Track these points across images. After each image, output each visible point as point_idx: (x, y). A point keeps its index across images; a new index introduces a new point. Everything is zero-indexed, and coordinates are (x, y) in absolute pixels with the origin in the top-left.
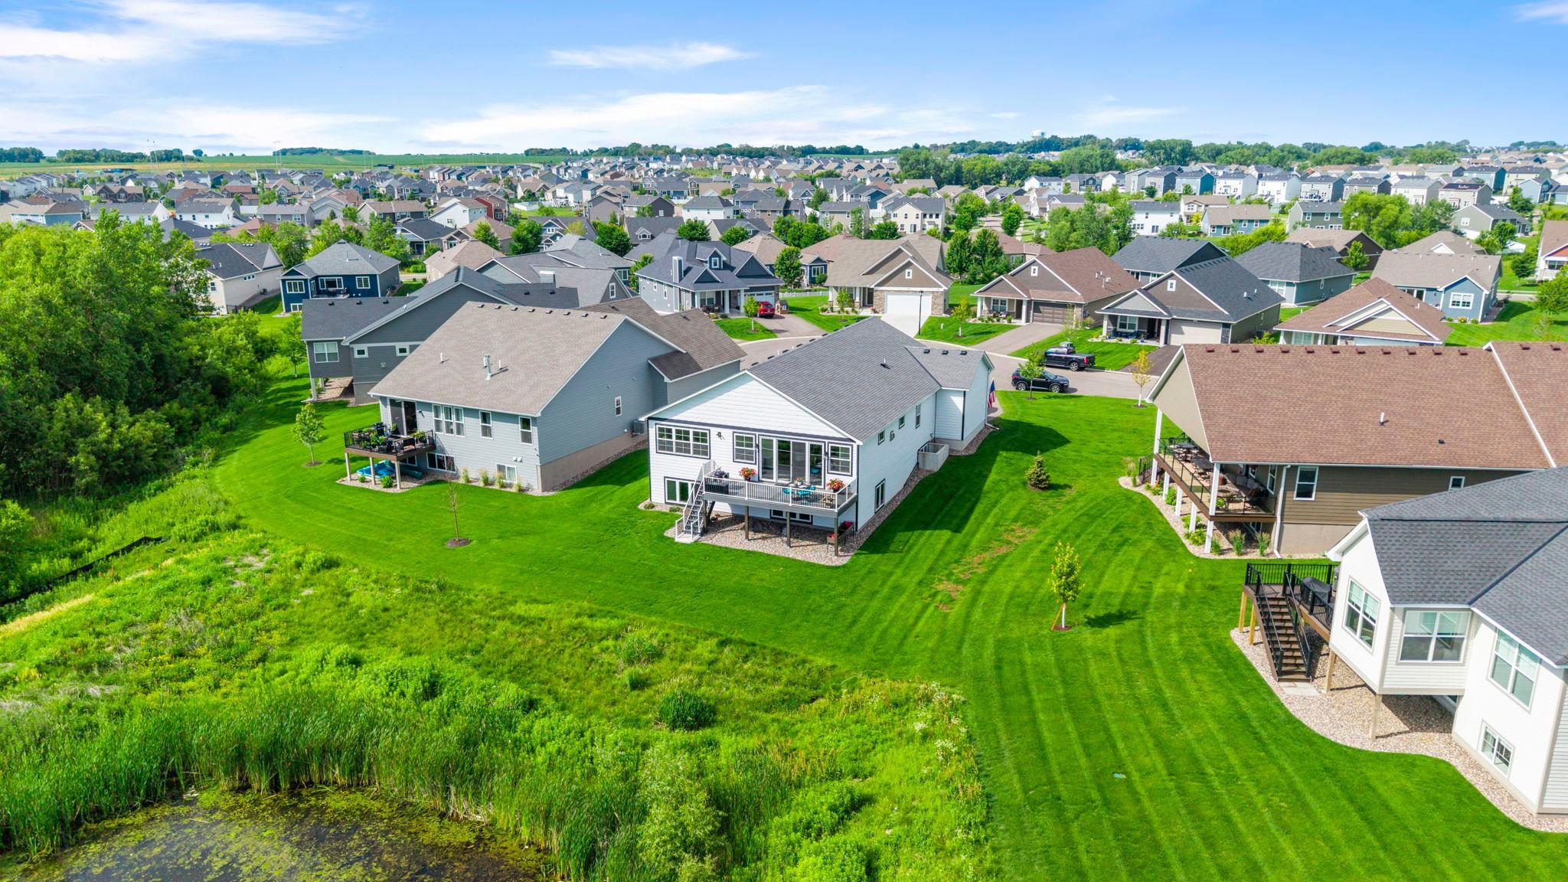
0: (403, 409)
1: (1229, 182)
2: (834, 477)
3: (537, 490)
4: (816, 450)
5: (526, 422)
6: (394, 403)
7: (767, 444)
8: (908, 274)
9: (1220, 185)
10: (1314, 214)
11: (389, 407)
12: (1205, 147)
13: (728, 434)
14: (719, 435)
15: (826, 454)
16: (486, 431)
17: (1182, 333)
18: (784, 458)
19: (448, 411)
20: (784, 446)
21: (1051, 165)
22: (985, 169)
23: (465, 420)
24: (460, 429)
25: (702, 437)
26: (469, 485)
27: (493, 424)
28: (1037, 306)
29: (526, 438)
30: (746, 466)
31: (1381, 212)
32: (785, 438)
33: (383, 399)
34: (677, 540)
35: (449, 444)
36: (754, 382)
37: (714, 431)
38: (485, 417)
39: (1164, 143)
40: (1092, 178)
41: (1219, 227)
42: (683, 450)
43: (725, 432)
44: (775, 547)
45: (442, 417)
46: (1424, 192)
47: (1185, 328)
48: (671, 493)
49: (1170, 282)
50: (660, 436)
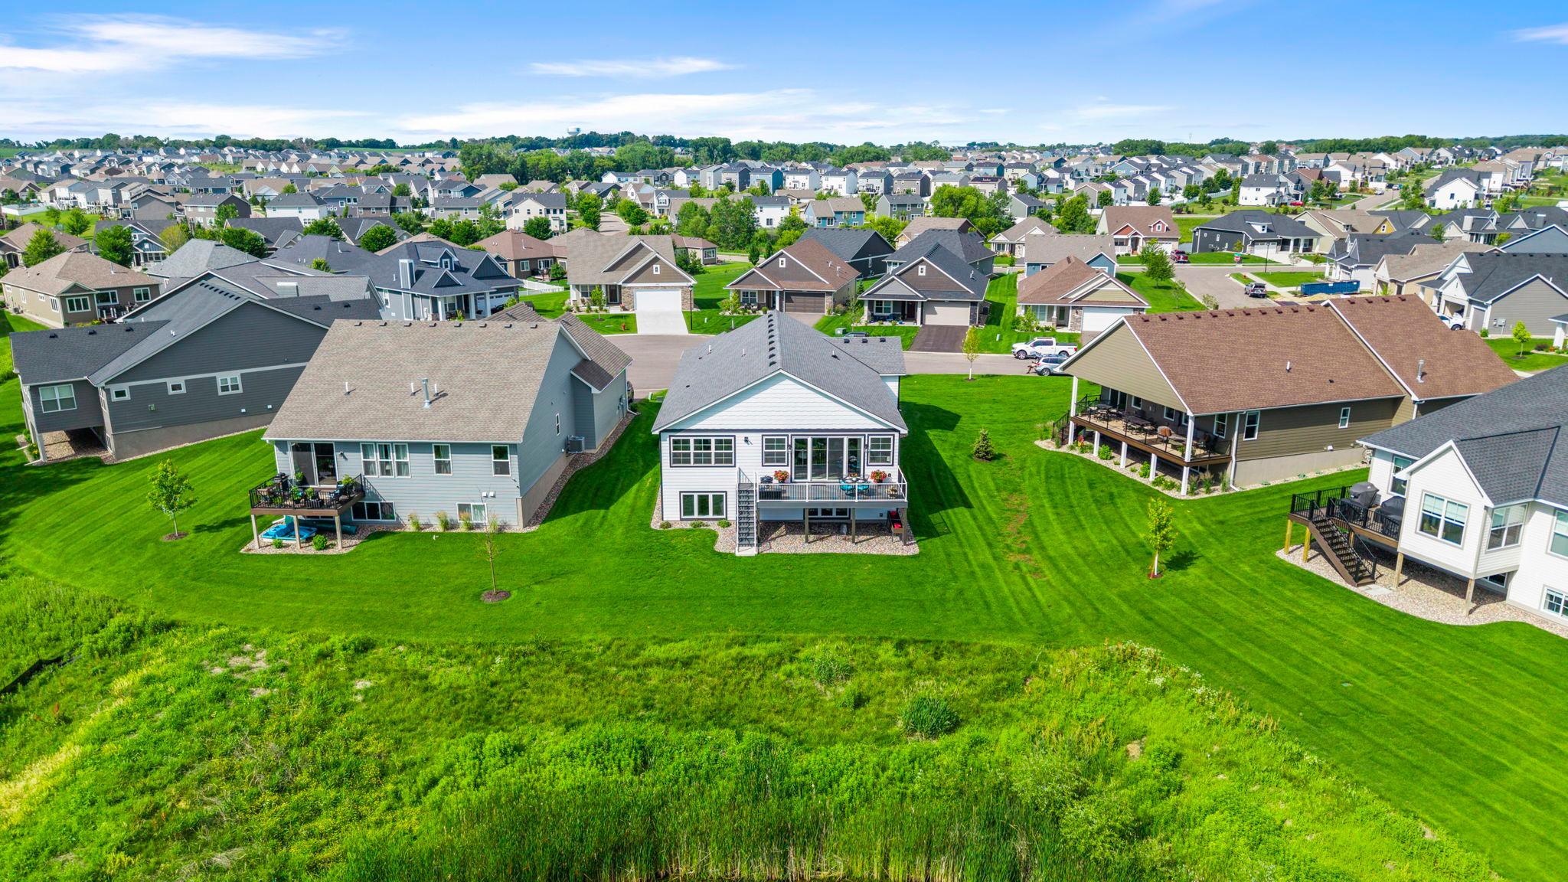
0: (313, 454)
1: (798, 178)
2: (875, 469)
3: (517, 525)
4: (854, 443)
5: (501, 452)
6: (301, 448)
7: (802, 443)
8: (656, 269)
9: (789, 181)
10: (899, 205)
11: (290, 454)
12: (741, 145)
13: (756, 439)
14: (746, 440)
15: (866, 446)
16: (442, 467)
17: (935, 313)
18: (819, 458)
19: (385, 450)
20: (819, 443)
21: (614, 161)
22: (549, 164)
23: (408, 457)
24: (402, 468)
25: (726, 444)
26: (421, 534)
27: (452, 458)
28: (788, 296)
29: (502, 469)
30: (778, 469)
31: (965, 202)
32: (819, 435)
33: (282, 445)
34: (738, 554)
35: (383, 487)
36: (787, 382)
37: (740, 437)
38: (439, 450)
39: (707, 140)
40: (664, 174)
41: (824, 218)
42: (702, 460)
43: (751, 436)
44: (835, 545)
45: (376, 457)
47: (937, 309)
48: (687, 508)
49: (920, 267)
50: (675, 449)
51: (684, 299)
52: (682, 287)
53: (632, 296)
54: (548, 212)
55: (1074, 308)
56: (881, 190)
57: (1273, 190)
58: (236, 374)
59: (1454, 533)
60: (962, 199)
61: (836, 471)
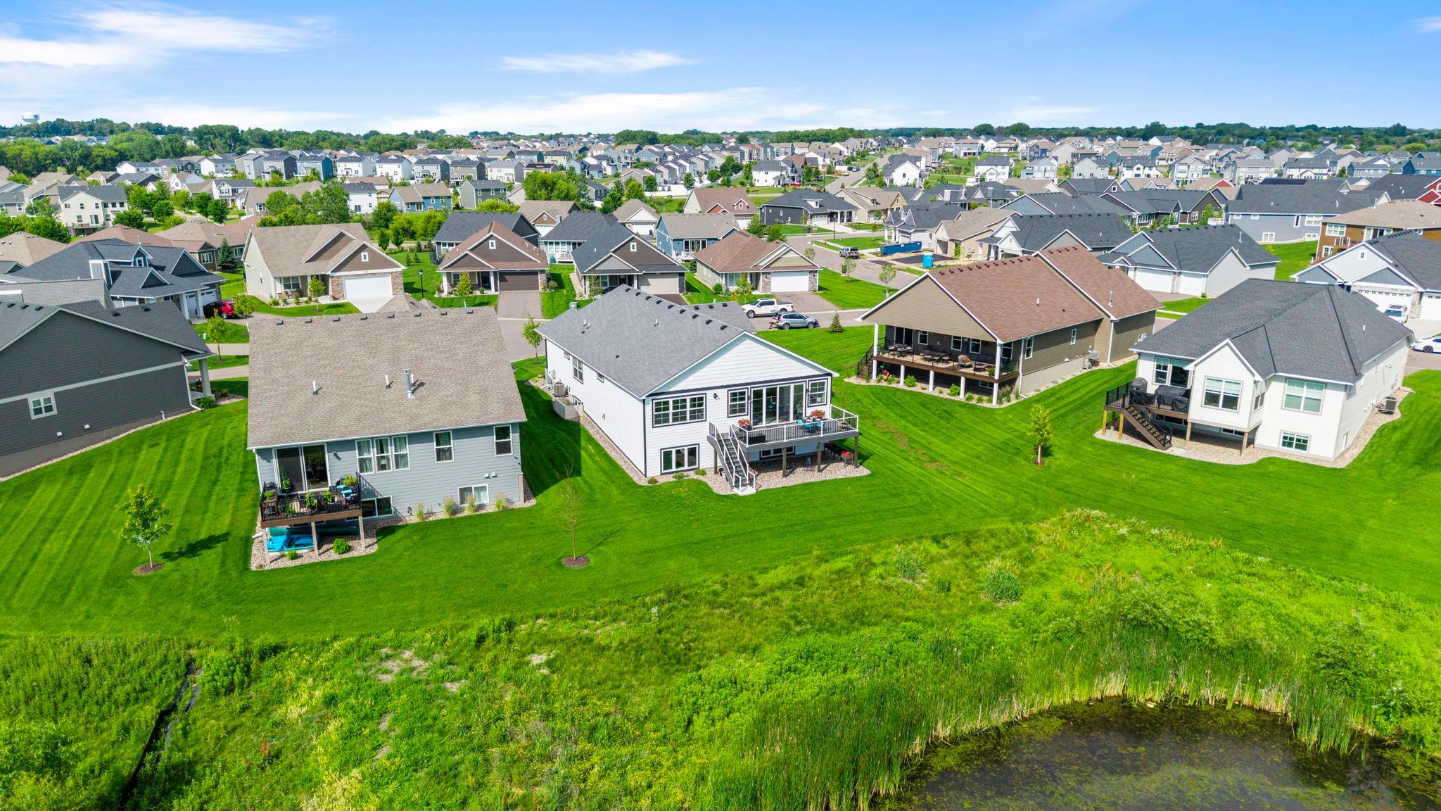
0: (302, 458)
1: (349, 165)
2: (813, 409)
3: (519, 502)
4: (798, 389)
5: (503, 432)
6: (286, 455)
7: (758, 394)
8: (365, 257)
9: (341, 168)
10: (483, 190)
11: (275, 461)
12: (250, 131)
13: (723, 394)
14: (715, 396)
15: (807, 391)
16: (442, 455)
18: (771, 404)
19: (382, 444)
20: (771, 392)
23: (408, 449)
24: (400, 460)
25: (699, 402)
26: (426, 527)
27: (454, 444)
29: (503, 448)
30: (741, 418)
31: (558, 186)
32: (771, 385)
33: (264, 453)
34: (741, 494)
35: (380, 482)
36: (748, 341)
37: (710, 393)
38: (441, 437)
39: (211, 127)
40: (189, 163)
42: (680, 418)
43: (720, 392)
44: (801, 476)
45: (373, 454)
46: (512, 171)
48: (667, 463)
49: (631, 244)
50: (657, 410)
51: (394, 284)
52: (392, 273)
53: (341, 285)
54: (105, 205)
55: (764, 273)
56: (438, 176)
57: (778, 173)
58: (50, 393)
59: (1231, 402)
60: (554, 183)
61: (785, 415)
